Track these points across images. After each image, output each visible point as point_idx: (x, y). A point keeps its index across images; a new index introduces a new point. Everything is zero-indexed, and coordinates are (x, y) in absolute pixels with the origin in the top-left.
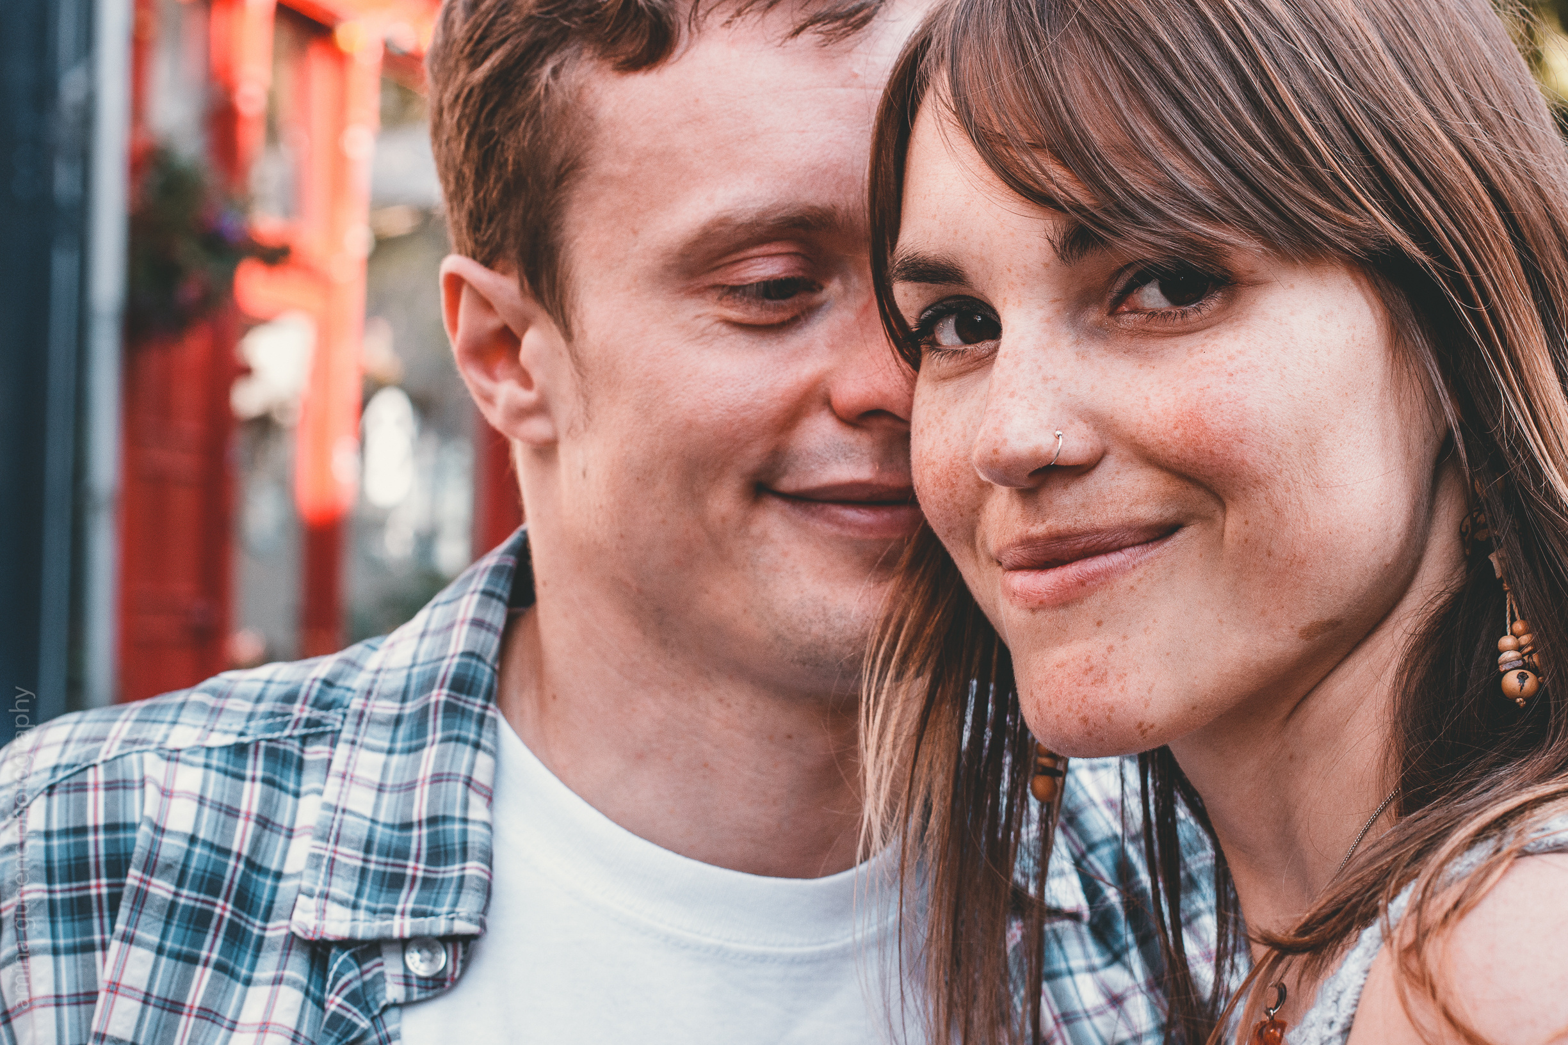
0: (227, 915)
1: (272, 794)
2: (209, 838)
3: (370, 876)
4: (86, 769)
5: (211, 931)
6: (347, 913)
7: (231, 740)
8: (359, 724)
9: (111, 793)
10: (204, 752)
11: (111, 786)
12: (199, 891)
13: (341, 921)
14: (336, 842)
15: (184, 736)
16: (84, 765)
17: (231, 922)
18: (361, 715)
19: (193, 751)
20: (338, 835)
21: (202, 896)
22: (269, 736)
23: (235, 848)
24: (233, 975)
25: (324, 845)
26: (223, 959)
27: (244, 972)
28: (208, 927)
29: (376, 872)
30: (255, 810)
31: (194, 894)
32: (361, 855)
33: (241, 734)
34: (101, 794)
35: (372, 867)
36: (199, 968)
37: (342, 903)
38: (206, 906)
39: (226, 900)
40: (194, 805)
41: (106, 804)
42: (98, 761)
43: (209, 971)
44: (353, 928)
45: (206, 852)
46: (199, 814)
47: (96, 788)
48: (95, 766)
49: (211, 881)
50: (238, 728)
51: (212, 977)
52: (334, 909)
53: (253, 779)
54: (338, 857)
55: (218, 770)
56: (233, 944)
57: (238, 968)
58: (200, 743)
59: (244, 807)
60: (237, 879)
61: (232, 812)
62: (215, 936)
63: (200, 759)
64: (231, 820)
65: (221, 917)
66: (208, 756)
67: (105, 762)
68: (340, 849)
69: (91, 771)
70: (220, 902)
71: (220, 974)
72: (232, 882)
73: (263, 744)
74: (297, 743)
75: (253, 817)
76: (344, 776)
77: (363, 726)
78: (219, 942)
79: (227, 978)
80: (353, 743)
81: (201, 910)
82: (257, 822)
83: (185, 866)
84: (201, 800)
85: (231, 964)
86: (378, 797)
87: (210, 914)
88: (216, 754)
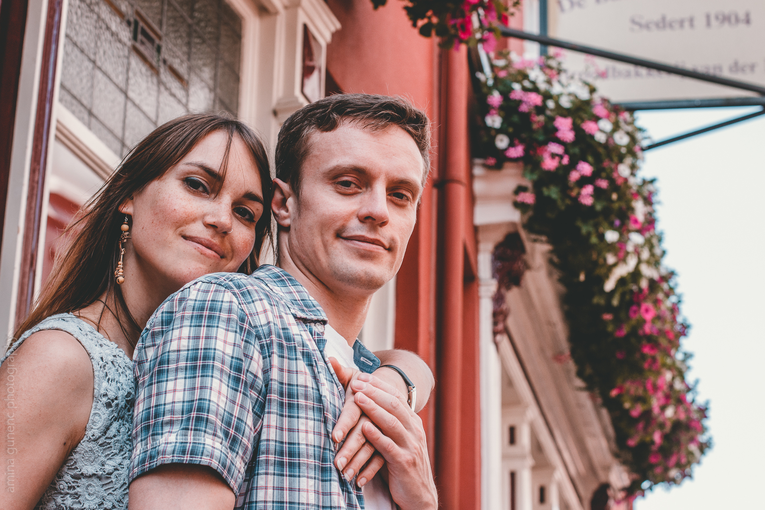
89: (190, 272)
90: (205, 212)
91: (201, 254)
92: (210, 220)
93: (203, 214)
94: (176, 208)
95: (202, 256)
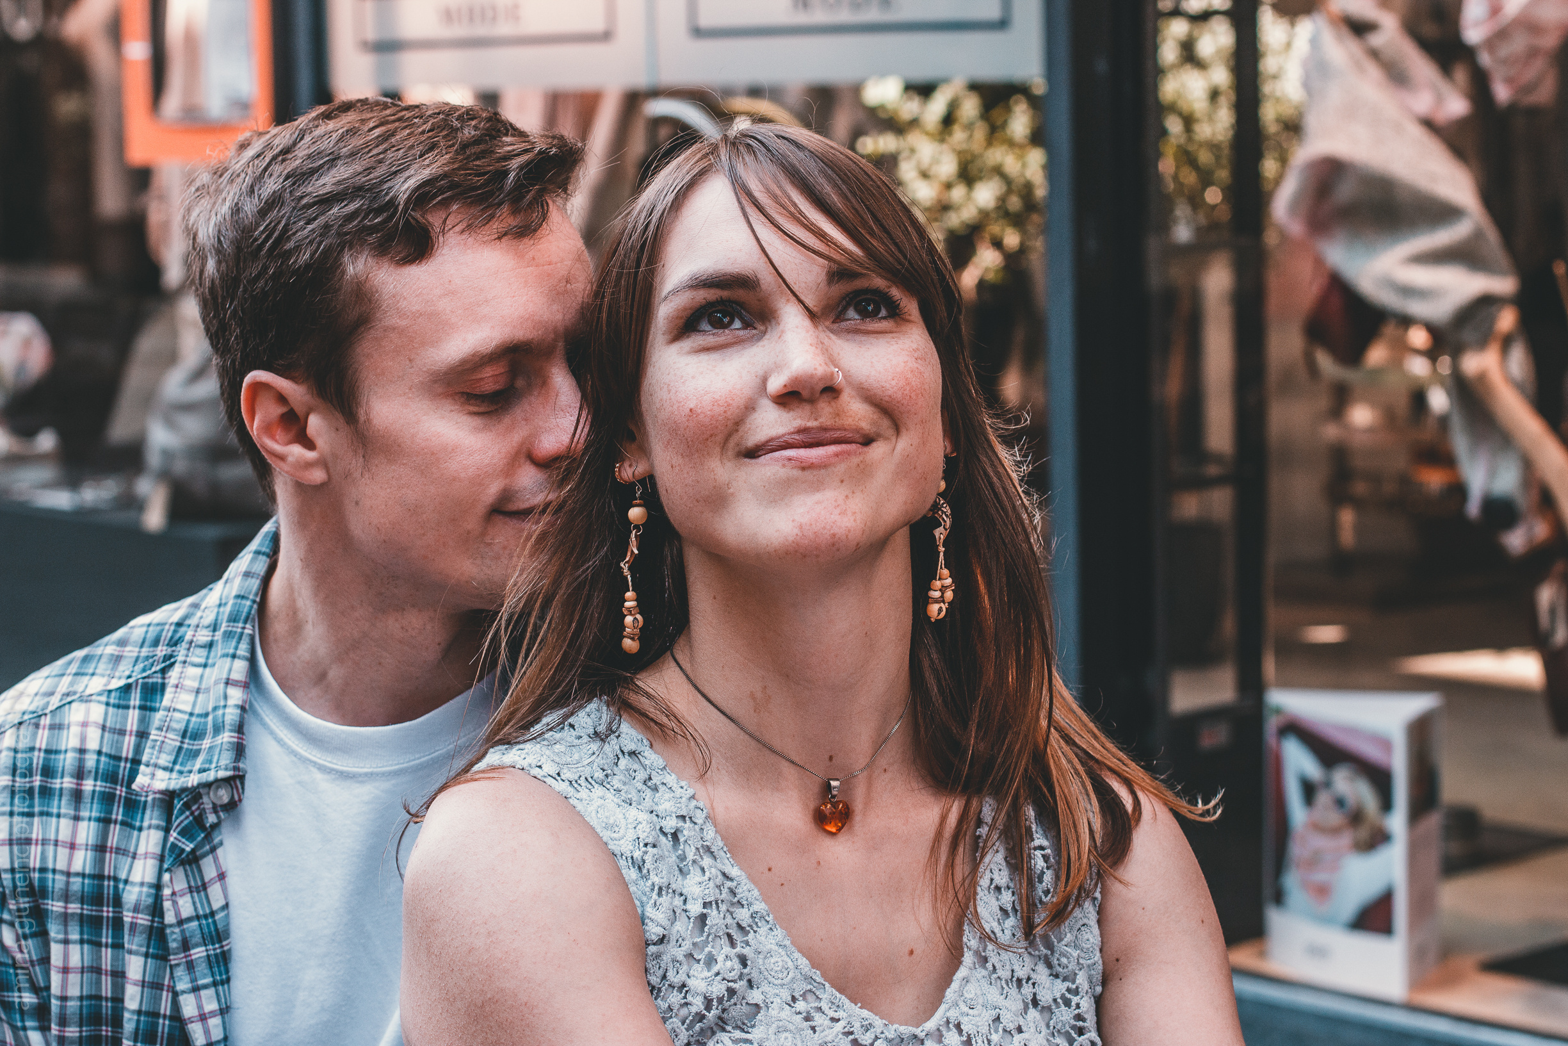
0: (123, 794)
1: (145, 715)
2: (109, 752)
3: (184, 751)
4: (40, 716)
5: (116, 804)
6: (166, 775)
7: (122, 683)
8: (189, 649)
9: (52, 731)
10: (106, 693)
11: (52, 727)
12: (106, 782)
13: (163, 780)
14: (167, 731)
15: (95, 685)
16: (40, 713)
17: (126, 798)
18: (191, 642)
19: (100, 694)
20: (168, 726)
21: (108, 785)
22: (144, 675)
23: (124, 755)
24: (132, 827)
25: (159, 733)
26: (125, 818)
27: (138, 824)
28: (114, 802)
29: (187, 749)
30: (135, 728)
31: (104, 784)
32: (180, 739)
33: (129, 677)
34: (46, 731)
35: (185, 746)
36: (112, 826)
37: (165, 769)
38: (111, 790)
39: (122, 786)
40: (99, 731)
41: (48, 738)
42: (47, 711)
43: (118, 827)
44: (169, 784)
45: (107, 760)
46: (102, 737)
47: (44, 726)
48: (46, 715)
49: (112, 776)
50: (127, 673)
51: (120, 830)
52: (160, 774)
53: (134, 708)
54: (166, 740)
55: (114, 706)
56: (129, 810)
57: (133, 823)
58: (104, 688)
59: (129, 728)
60: (127, 773)
61: (122, 732)
62: (119, 807)
63: (104, 699)
64: (121, 738)
65: (120, 796)
66: (108, 697)
67: (51, 712)
68: (168, 735)
69: (43, 717)
70: (119, 787)
71: (124, 828)
72: (124, 775)
73: (140, 681)
74: (159, 675)
75: (134, 733)
76: (177, 686)
77: (192, 649)
78: (121, 810)
79: (128, 829)
80: (185, 662)
81: (109, 793)
82: (137, 736)
83: (97, 769)
84: (104, 728)
85: (129, 820)
86: (196, 696)
87: (114, 795)
88: (113, 694)
89: (801, 527)
90: (761, 373)
91: (803, 469)
92: (776, 384)
93: (758, 380)
94: (692, 406)
95: (807, 473)
